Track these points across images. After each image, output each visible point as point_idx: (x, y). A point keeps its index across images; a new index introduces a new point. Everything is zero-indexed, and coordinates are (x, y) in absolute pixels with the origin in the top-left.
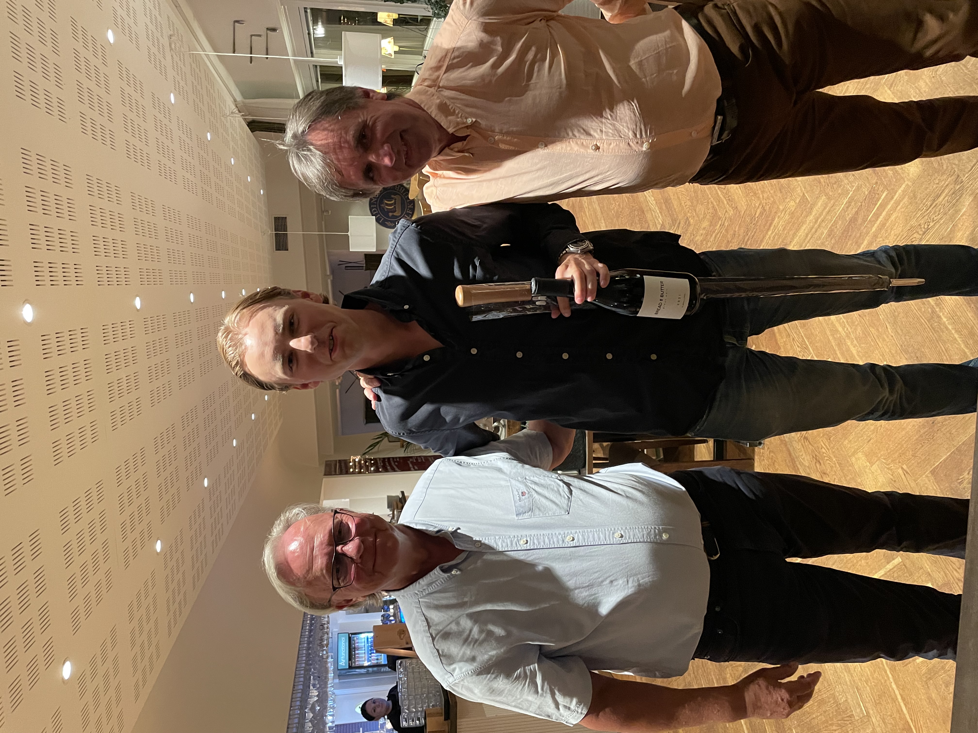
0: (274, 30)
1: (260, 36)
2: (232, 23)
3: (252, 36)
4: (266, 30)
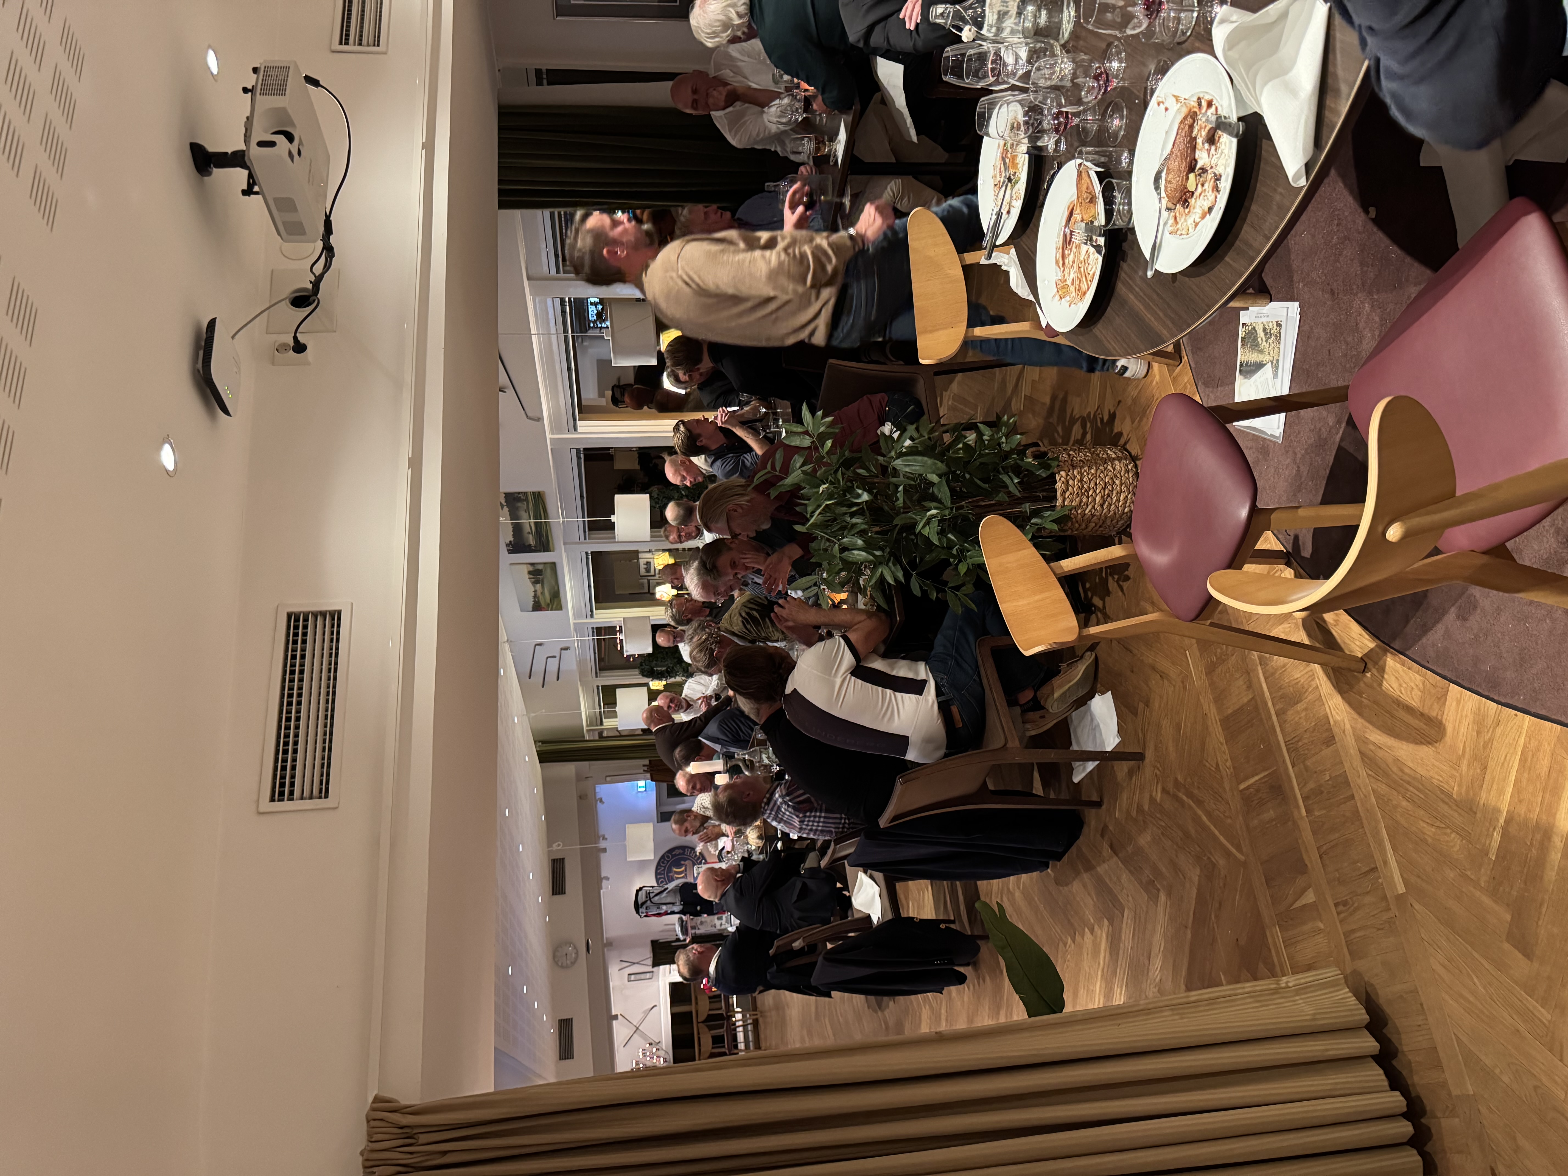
0: (567, 649)
1: (554, 657)
2: (533, 646)
3: (548, 658)
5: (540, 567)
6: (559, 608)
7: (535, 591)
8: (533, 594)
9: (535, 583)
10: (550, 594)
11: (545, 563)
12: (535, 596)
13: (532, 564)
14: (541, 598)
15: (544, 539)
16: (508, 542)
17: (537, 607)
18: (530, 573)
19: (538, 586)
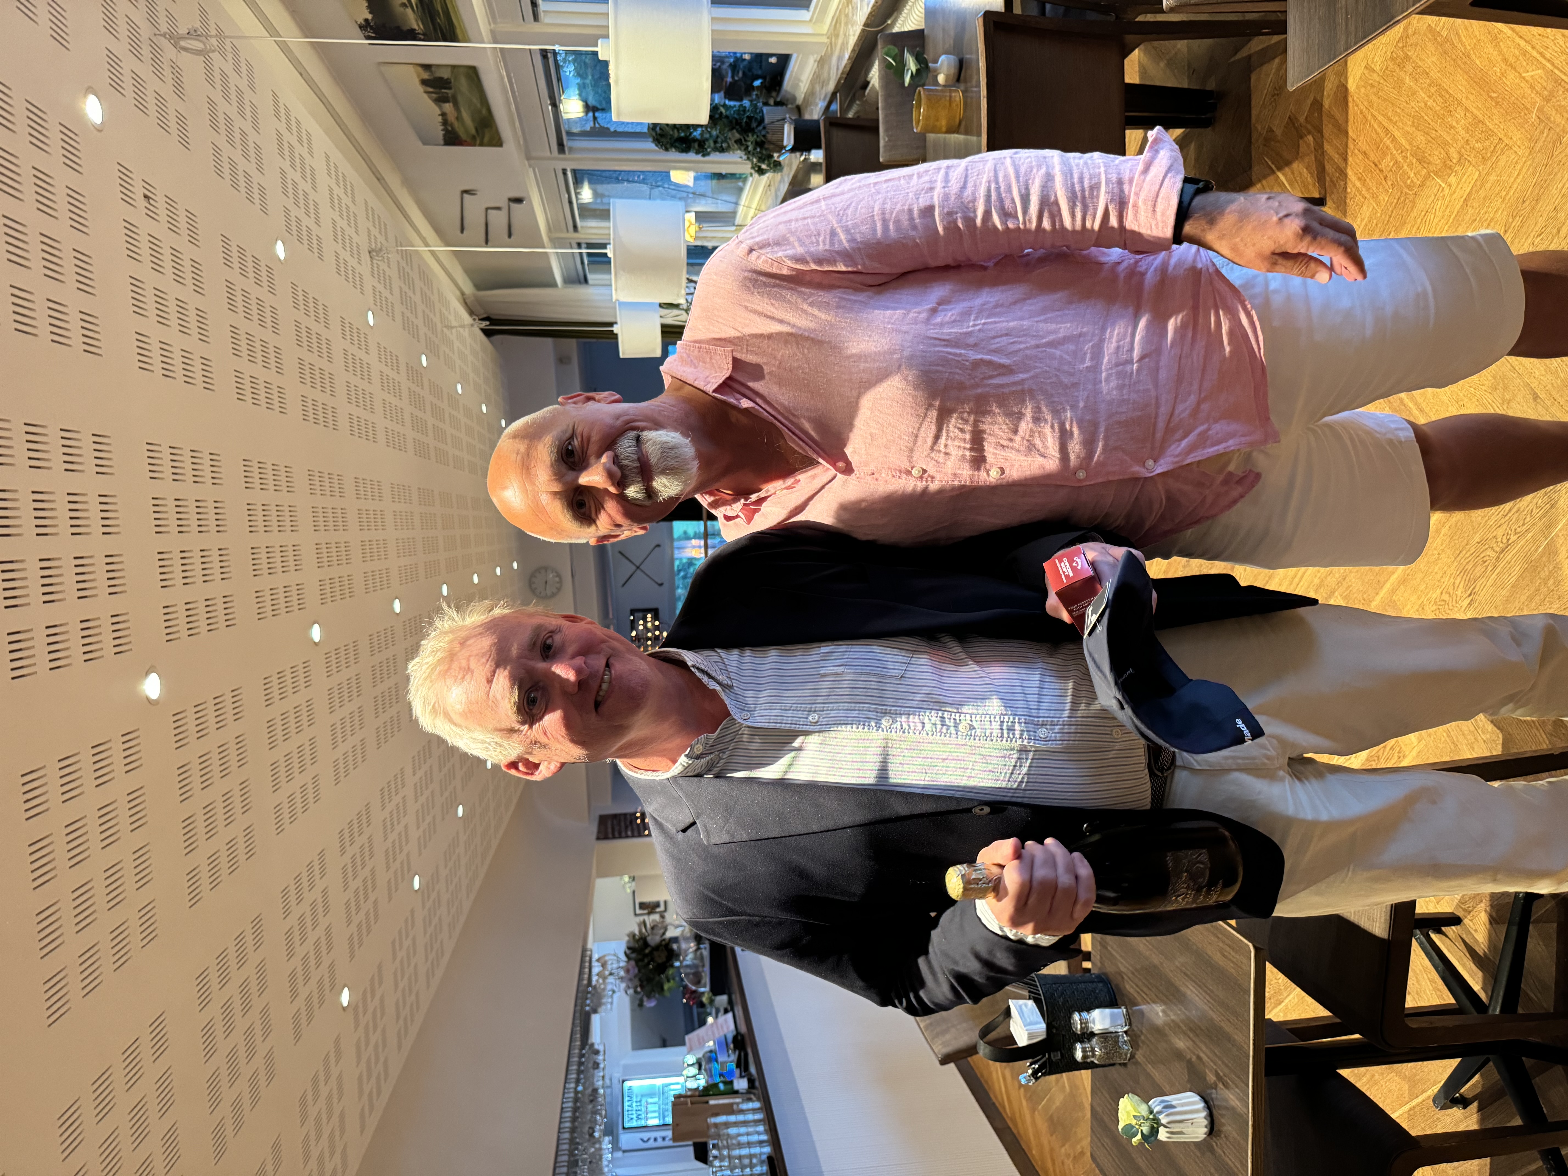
0: (519, 200)
1: (498, 208)
2: (458, 194)
3: (487, 209)
4: (507, 201)
5: (445, 74)
6: (497, 142)
7: (443, 115)
8: (440, 119)
9: (441, 100)
10: (473, 120)
11: (454, 67)
12: (445, 122)
13: (427, 67)
14: (456, 125)
15: (441, 20)
16: (361, 21)
17: (452, 138)
18: (424, 82)
19: (448, 107)
